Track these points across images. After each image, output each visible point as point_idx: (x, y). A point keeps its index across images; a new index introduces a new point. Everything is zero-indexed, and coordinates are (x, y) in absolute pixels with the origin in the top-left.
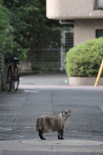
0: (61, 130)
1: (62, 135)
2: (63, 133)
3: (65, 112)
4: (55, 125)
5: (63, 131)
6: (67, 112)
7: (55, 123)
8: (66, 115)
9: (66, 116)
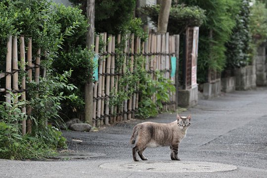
0: (173, 146)
1: (176, 154)
2: (177, 150)
3: (181, 118)
4: (163, 137)
5: (177, 147)
6: (185, 119)
7: (164, 133)
8: (184, 122)
9: (184, 126)
